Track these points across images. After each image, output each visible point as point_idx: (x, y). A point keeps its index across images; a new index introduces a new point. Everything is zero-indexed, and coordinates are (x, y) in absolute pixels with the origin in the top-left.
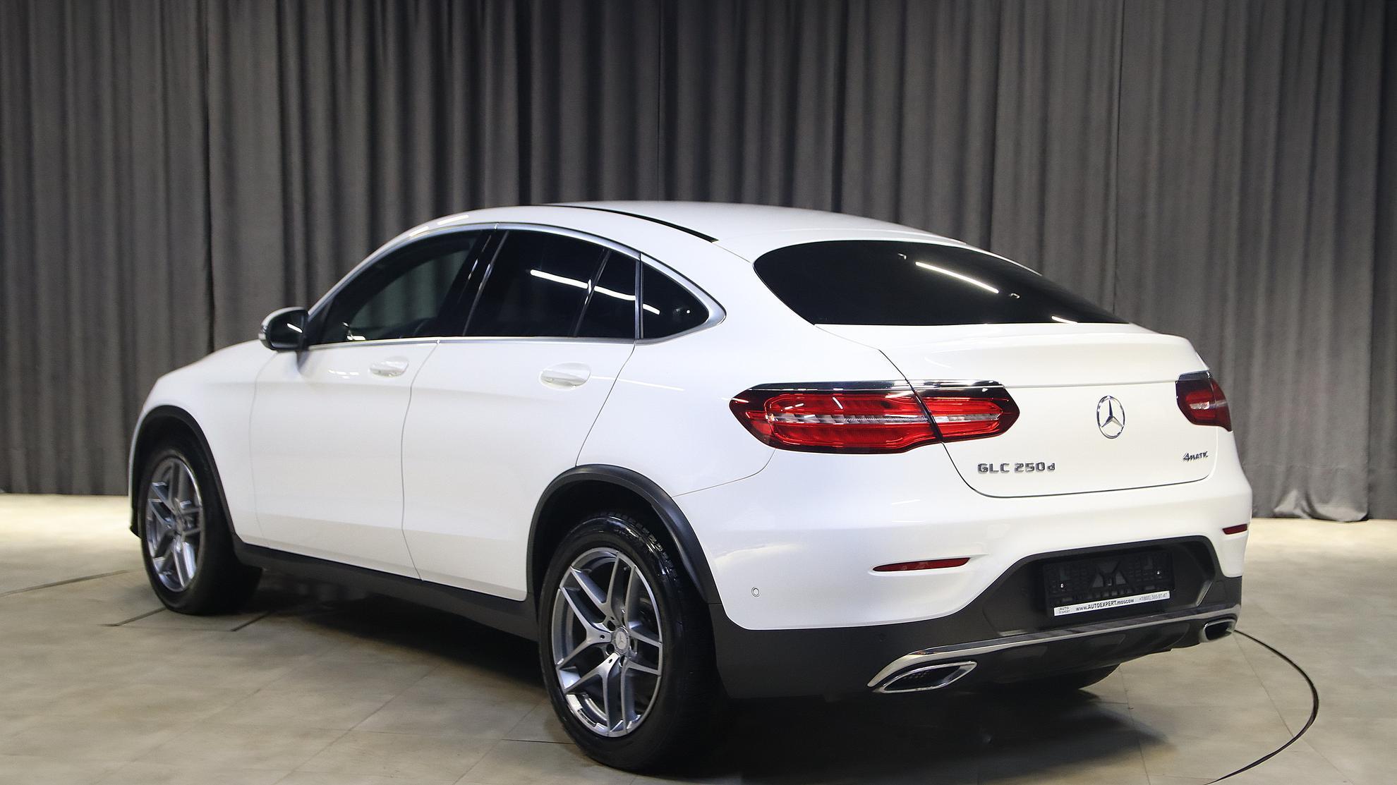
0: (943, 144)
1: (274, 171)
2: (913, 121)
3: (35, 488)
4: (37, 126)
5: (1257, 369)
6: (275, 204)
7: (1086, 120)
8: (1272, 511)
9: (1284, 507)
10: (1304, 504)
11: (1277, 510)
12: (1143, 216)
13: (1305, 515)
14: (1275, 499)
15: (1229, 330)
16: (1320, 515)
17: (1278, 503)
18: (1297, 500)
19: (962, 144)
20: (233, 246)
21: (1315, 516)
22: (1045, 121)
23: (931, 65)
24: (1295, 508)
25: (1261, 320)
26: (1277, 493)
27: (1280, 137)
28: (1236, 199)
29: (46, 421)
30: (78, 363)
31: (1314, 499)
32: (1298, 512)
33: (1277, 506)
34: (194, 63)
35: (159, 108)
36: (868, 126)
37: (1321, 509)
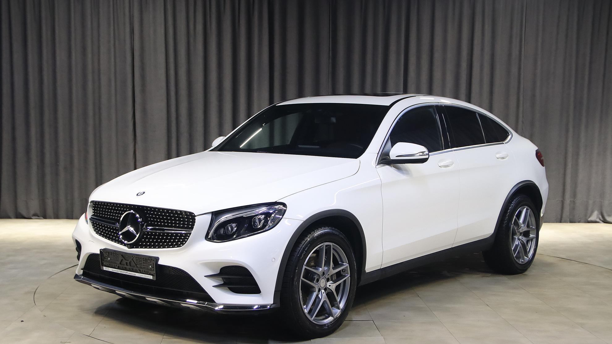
0: (450, 67)
1: (163, 77)
2: (438, 55)
3: (57, 216)
4: (58, 58)
5: (581, 161)
6: (163, 91)
7: (510, 55)
8: (587, 220)
9: (592, 218)
10: (600, 217)
11: (589, 219)
12: (534, 96)
13: (601, 221)
14: (589, 215)
15: (570, 143)
16: (608, 221)
17: (590, 217)
18: (597, 215)
19: (458, 65)
20: (144, 111)
21: (605, 222)
22: (493, 56)
23: (445, 31)
24: (597, 218)
25: (583, 140)
26: (589, 212)
27: (591, 63)
28: (573, 88)
29: (62, 186)
30: (76, 161)
31: (605, 215)
32: (598, 220)
33: (589, 218)
34: (128, 30)
35: (112, 50)
36: (419, 58)
37: (609, 219)
